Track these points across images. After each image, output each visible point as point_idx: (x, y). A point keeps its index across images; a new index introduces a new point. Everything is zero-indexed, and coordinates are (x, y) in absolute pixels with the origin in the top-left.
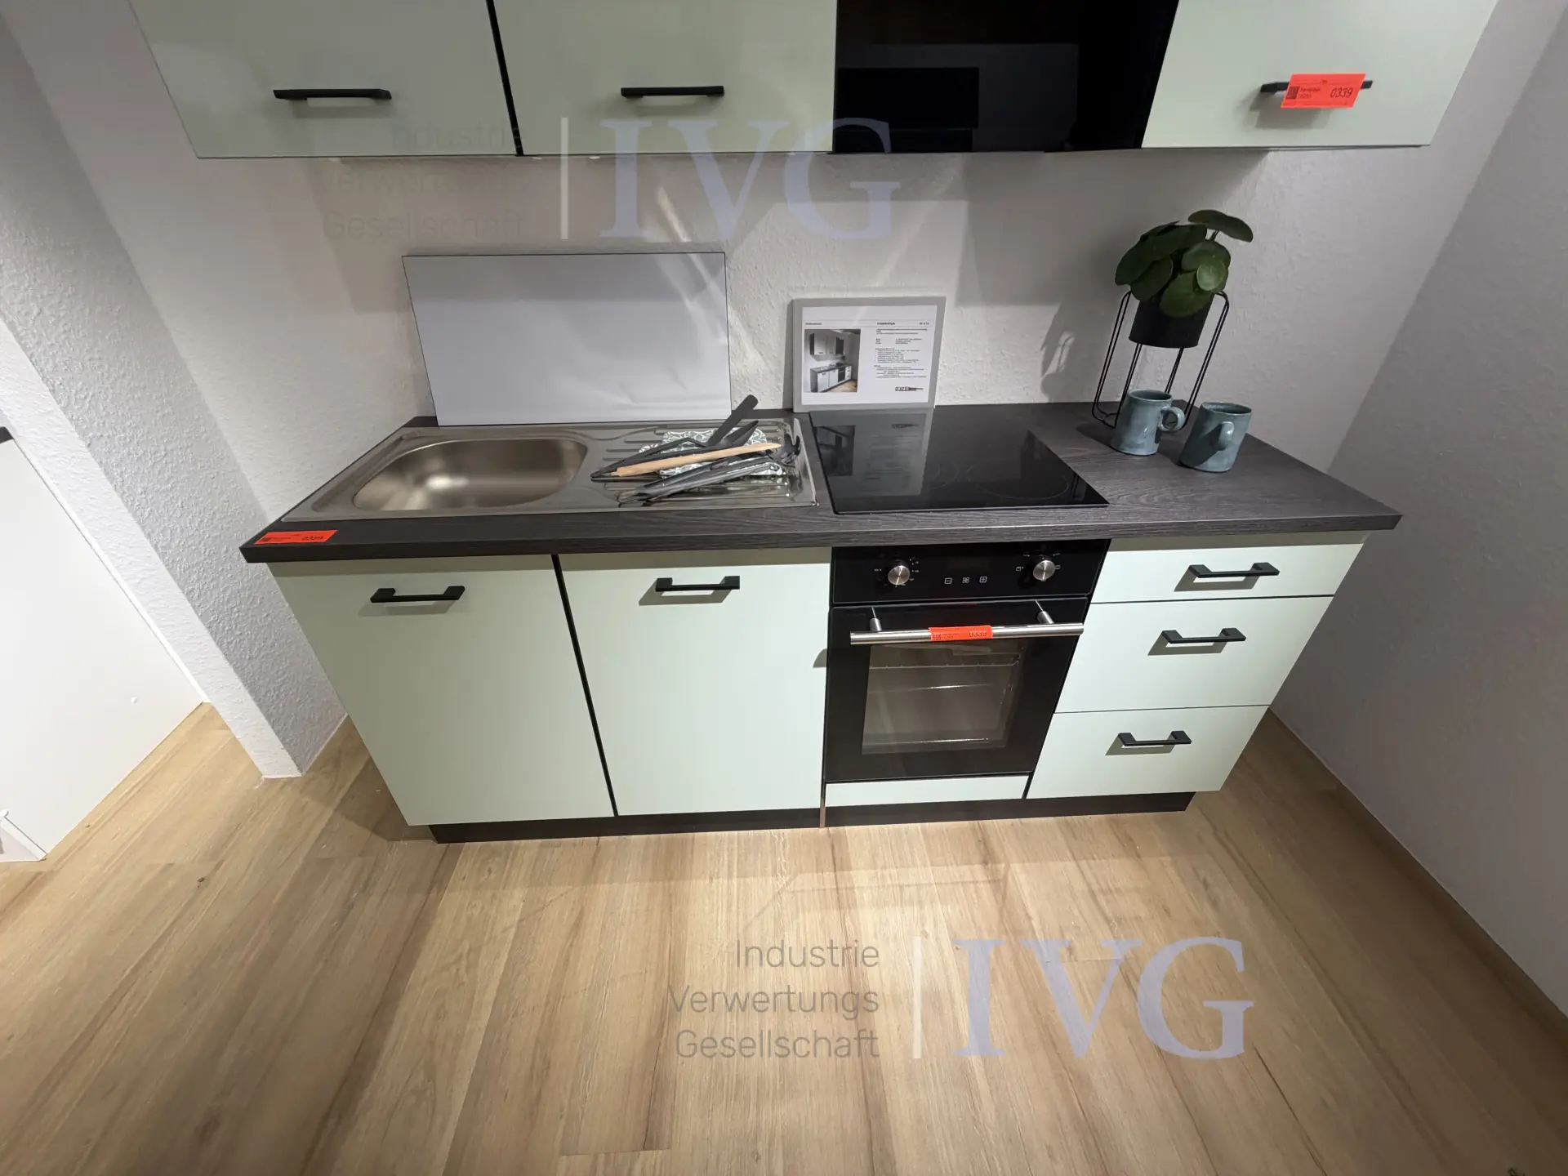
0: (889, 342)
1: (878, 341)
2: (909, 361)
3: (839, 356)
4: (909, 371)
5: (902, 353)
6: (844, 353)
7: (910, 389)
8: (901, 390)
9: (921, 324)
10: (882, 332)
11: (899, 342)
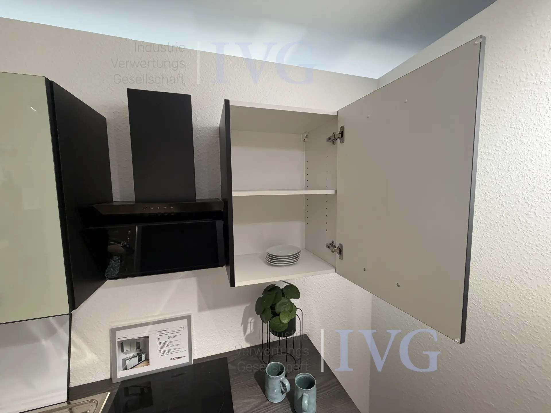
0: (164, 339)
1: (159, 339)
2: (177, 345)
3: (138, 350)
4: (177, 350)
5: (172, 342)
6: (141, 348)
7: (178, 358)
8: (174, 359)
9: (180, 328)
10: (160, 335)
11: (170, 337)
